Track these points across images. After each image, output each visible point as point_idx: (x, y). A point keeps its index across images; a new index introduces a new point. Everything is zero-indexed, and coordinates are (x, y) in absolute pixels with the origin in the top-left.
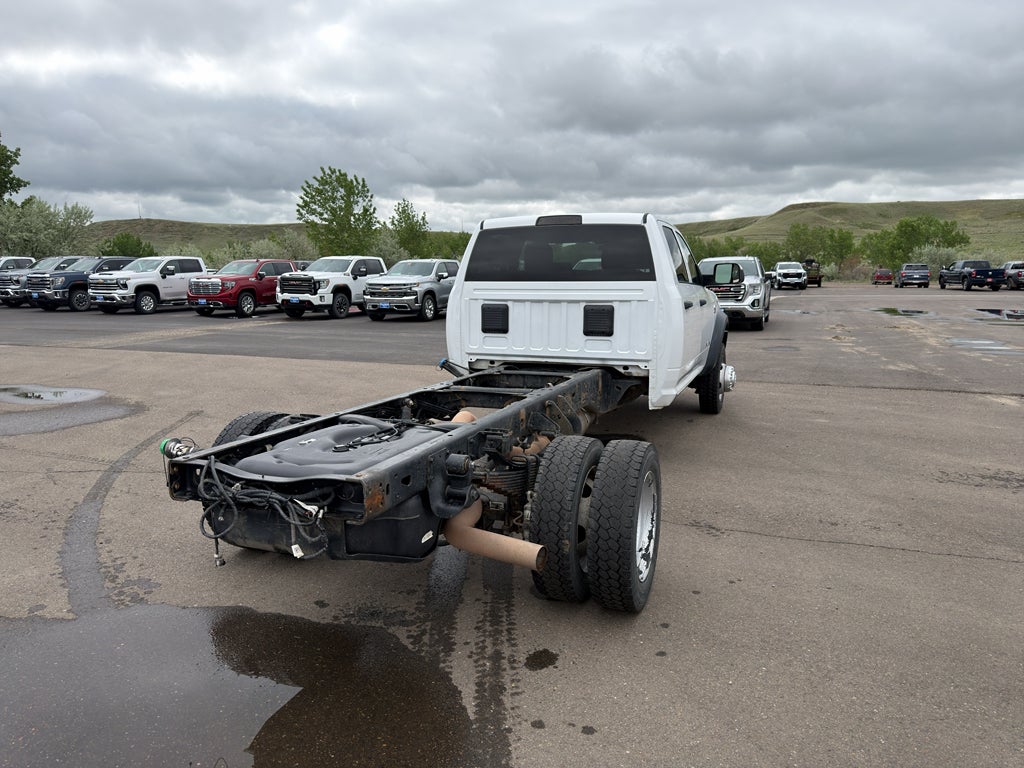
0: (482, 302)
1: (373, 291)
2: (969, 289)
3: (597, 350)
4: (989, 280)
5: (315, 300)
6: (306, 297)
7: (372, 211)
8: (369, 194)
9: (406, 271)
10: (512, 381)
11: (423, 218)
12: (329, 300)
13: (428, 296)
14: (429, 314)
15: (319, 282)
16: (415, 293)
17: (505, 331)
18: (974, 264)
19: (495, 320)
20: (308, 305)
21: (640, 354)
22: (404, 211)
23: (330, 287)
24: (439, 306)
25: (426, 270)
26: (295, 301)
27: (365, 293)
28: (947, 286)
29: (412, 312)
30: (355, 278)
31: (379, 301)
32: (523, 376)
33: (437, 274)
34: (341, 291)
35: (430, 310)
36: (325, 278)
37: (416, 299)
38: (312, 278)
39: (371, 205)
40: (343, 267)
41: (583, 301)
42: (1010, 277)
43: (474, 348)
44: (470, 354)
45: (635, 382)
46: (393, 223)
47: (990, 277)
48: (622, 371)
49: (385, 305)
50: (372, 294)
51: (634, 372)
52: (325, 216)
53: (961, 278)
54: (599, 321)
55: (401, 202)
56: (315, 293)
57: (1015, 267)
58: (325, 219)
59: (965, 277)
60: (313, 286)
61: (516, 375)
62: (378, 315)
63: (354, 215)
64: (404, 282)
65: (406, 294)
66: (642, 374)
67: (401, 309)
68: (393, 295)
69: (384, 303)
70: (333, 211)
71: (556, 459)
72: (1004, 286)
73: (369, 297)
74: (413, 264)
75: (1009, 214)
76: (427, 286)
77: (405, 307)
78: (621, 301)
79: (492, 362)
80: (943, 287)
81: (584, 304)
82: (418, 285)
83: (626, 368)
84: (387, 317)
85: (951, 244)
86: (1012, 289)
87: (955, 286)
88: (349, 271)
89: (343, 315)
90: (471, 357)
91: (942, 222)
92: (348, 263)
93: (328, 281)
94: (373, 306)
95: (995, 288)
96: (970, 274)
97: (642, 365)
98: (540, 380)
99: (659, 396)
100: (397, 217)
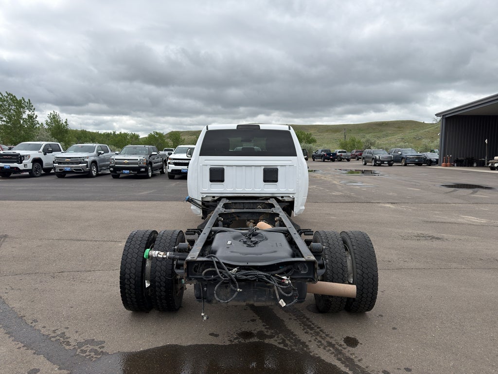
0: (210, 167)
1: (60, 161)
2: (324, 161)
3: (269, 189)
4: (331, 157)
5: (21, 166)
6: (15, 165)
7: (35, 117)
8: (33, 108)
9: (76, 151)
10: (237, 205)
11: (66, 122)
12: (30, 166)
13: (93, 164)
14: (94, 173)
15: (23, 156)
16: (86, 162)
17: (223, 181)
18: (325, 151)
19: (217, 175)
20: (17, 170)
21: (291, 190)
22: (54, 118)
23: (31, 159)
24: (99, 169)
25: (91, 150)
26: (7, 167)
27: (54, 163)
28: (315, 160)
29: (84, 172)
30: (45, 154)
31: (64, 167)
32: (243, 203)
33: (97, 152)
34: (37, 161)
35: (94, 171)
36: (28, 154)
37: (87, 165)
38: (19, 154)
39: (34, 114)
40: (37, 148)
41: (263, 166)
42: (338, 156)
43: (205, 190)
44: (202, 193)
45: (287, 204)
46: (47, 124)
47: (331, 156)
48: (280, 199)
49: (68, 169)
50: (59, 163)
51: (286, 199)
52: (4, 119)
53: (321, 156)
54: (271, 175)
55: (52, 112)
56: (21, 163)
57: (339, 152)
58: (4, 121)
59: (322, 156)
60: (19, 159)
61: (239, 203)
62: (62, 175)
63: (23, 119)
64: (80, 156)
65: (80, 163)
66: (290, 200)
67: (78, 171)
68: (72, 163)
69: (67, 167)
70: (10, 117)
71: (330, 242)
72: (336, 160)
73: (57, 165)
74: (82, 147)
75: (327, 131)
76: (92, 158)
77: (81, 170)
78: (281, 166)
79: (214, 197)
80: (314, 160)
81: (263, 167)
82: (88, 157)
83: (282, 197)
84: (67, 175)
85: (310, 143)
86: (339, 161)
87: (319, 160)
88: (41, 150)
89: (38, 175)
90: (203, 195)
91: (306, 133)
92: (40, 146)
93: (29, 156)
94: (60, 170)
95: (333, 160)
96: (324, 155)
97: (291, 196)
98: (252, 205)
99: (298, 210)
100: (49, 121)
